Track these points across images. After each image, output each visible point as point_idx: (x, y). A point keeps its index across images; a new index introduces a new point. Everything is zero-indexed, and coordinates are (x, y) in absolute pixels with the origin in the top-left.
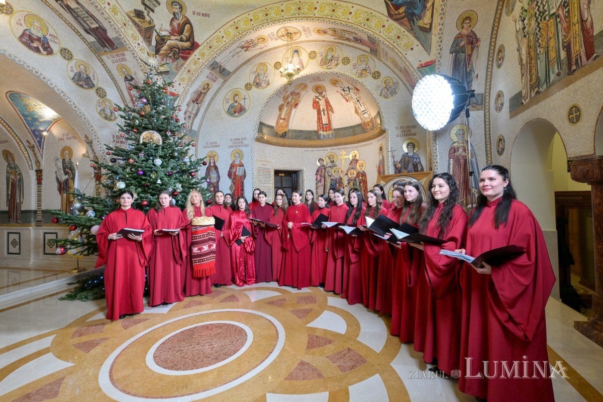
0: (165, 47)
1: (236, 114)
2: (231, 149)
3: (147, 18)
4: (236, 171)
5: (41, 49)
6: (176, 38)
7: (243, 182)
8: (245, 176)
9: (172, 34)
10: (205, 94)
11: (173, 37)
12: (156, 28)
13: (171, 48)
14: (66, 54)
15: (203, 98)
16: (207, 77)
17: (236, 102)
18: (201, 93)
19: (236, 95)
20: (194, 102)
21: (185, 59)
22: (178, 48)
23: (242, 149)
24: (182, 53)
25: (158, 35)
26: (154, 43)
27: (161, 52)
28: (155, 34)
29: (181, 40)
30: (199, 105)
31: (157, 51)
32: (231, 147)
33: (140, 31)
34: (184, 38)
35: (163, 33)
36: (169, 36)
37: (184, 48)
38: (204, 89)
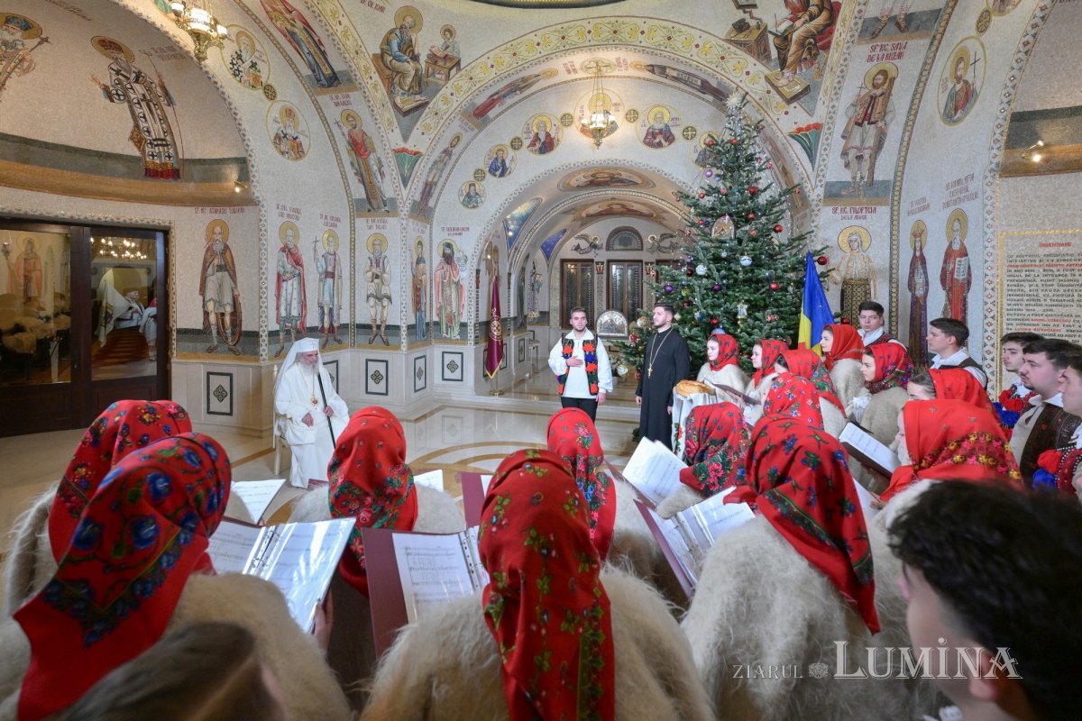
0: (793, 48)
1: (959, 114)
2: (949, 211)
3: (753, 23)
4: (953, 269)
5: (663, 141)
6: (802, 20)
7: (965, 300)
8: (969, 283)
9: (793, 20)
10: (887, 95)
11: (798, 23)
12: (769, 28)
13: (802, 44)
14: (690, 133)
15: (885, 105)
16: (870, 59)
17: (958, 79)
18: (873, 98)
19: (961, 59)
20: (860, 125)
21: (826, 47)
22: (813, 36)
23: (965, 206)
24: (821, 40)
25: (776, 36)
26: (774, 53)
27: (790, 60)
28: (771, 38)
29: (812, 18)
30: (880, 124)
31: (783, 63)
32: (947, 205)
33: (749, 50)
34: (813, 9)
35: (782, 28)
36: (792, 26)
37: (821, 28)
38: (875, 86)
